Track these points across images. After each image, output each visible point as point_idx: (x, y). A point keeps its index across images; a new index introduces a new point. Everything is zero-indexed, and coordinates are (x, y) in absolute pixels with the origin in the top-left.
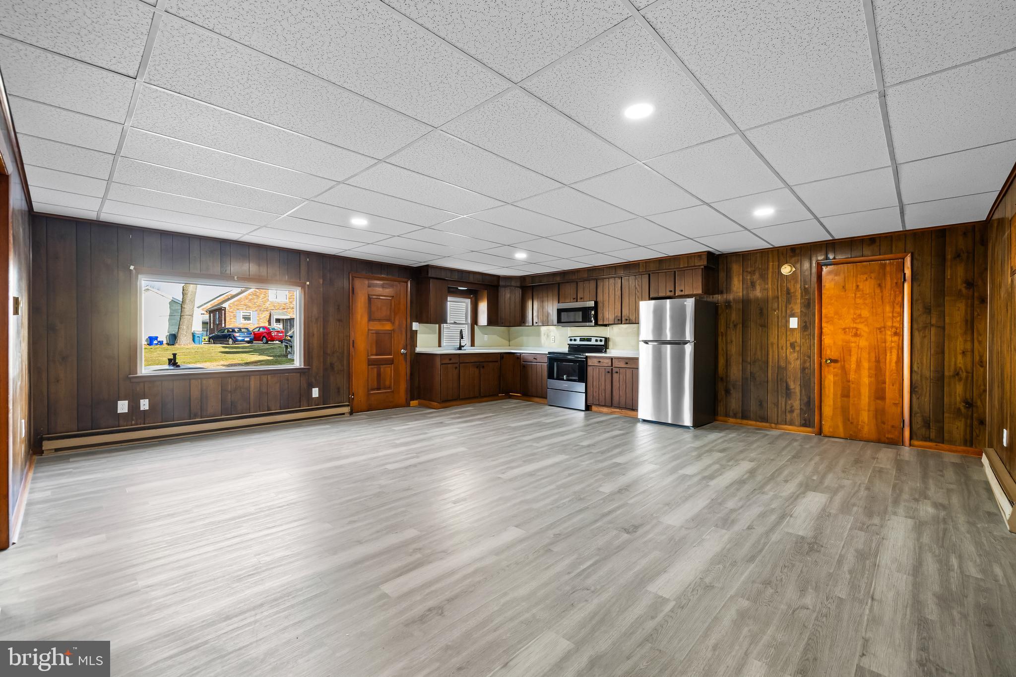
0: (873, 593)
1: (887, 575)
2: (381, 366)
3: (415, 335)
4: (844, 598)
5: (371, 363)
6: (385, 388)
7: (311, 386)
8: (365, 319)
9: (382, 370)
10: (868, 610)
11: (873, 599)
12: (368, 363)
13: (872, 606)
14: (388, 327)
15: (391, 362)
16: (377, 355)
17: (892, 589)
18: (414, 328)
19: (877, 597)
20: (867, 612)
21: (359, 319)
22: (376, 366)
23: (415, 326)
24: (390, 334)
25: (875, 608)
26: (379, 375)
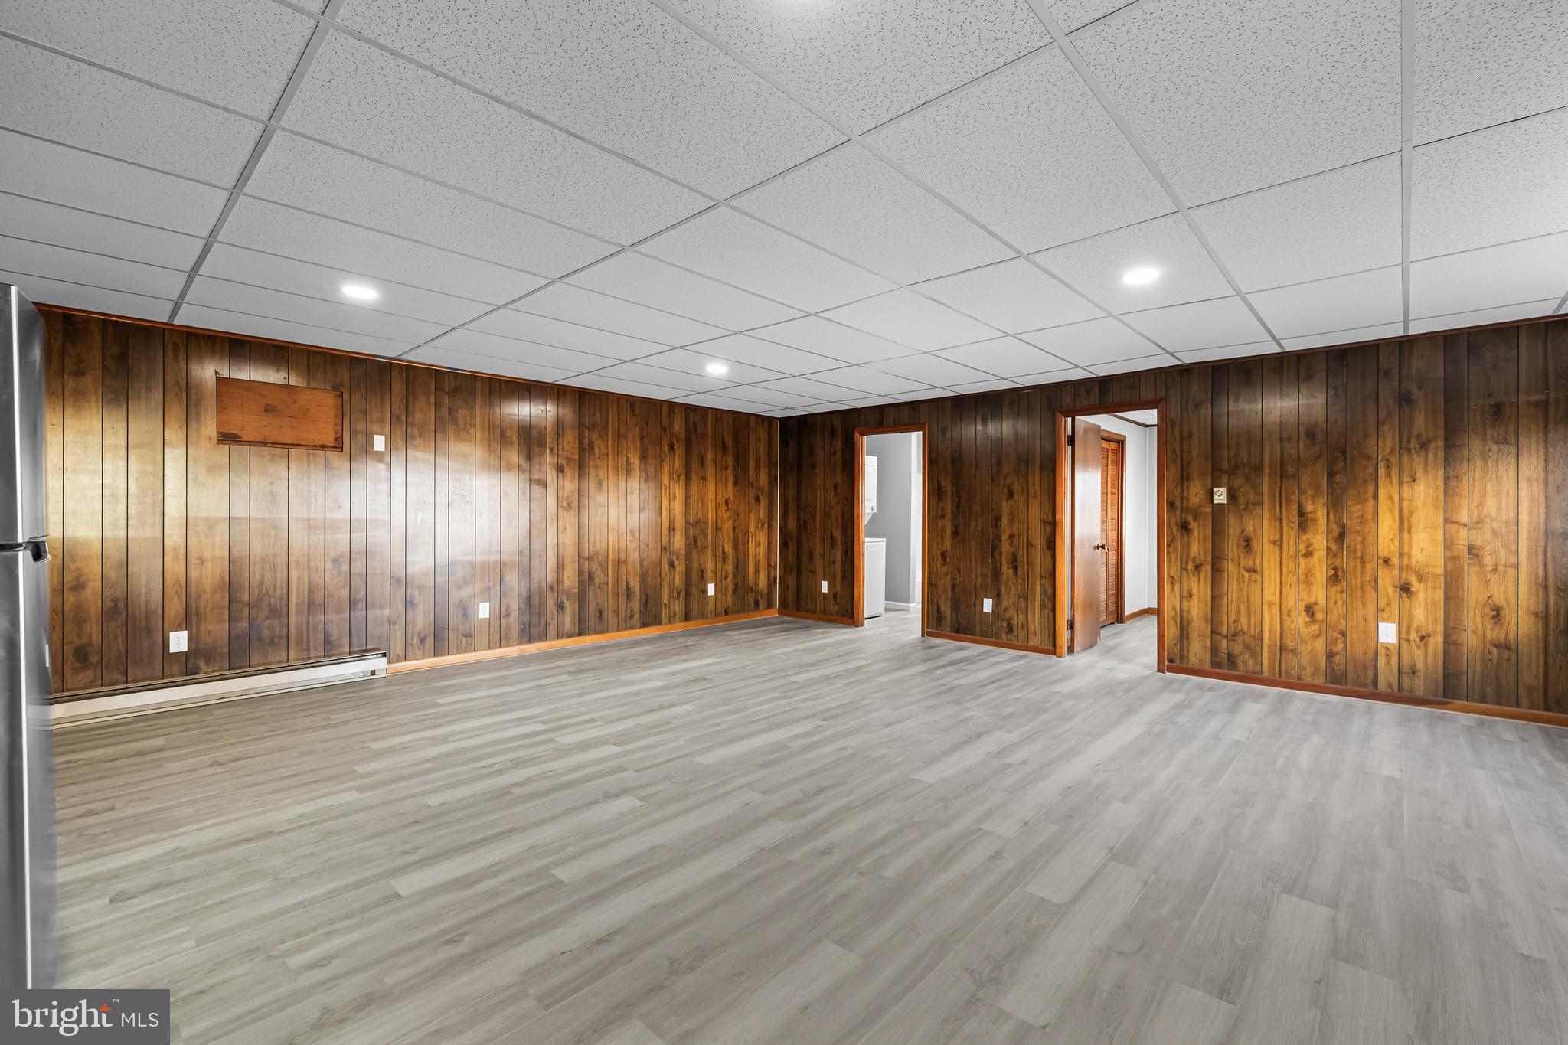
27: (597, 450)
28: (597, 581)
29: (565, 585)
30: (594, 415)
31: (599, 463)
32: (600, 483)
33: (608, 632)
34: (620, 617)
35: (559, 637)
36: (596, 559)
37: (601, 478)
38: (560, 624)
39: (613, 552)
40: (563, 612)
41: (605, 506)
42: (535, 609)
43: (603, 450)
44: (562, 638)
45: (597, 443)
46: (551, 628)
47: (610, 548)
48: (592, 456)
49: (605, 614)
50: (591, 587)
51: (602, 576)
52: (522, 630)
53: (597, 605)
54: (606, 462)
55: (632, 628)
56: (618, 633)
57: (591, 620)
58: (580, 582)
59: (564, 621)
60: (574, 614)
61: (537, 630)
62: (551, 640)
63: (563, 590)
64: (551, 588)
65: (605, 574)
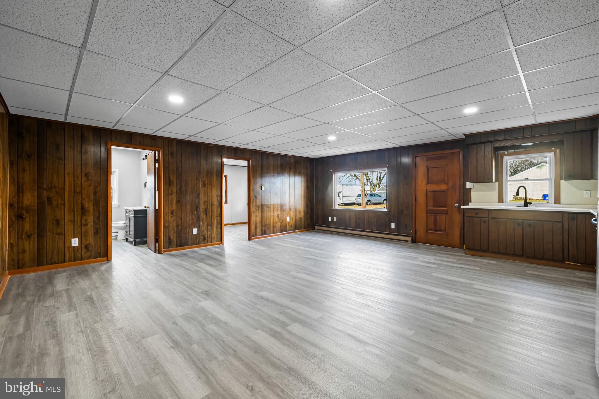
0: (83, 334)
1: (80, 348)
2: (438, 215)
3: (469, 192)
4: (95, 324)
5: (428, 212)
6: (441, 231)
7: (390, 222)
8: (424, 183)
9: (438, 217)
10: (82, 326)
11: (82, 331)
12: (427, 212)
13: (81, 329)
14: (443, 187)
15: (446, 213)
16: (434, 206)
17: (74, 342)
18: (468, 187)
19: (81, 334)
20: (82, 325)
21: (420, 183)
22: (433, 214)
23: (469, 185)
24: (445, 192)
25: (79, 328)
26: (435, 221)
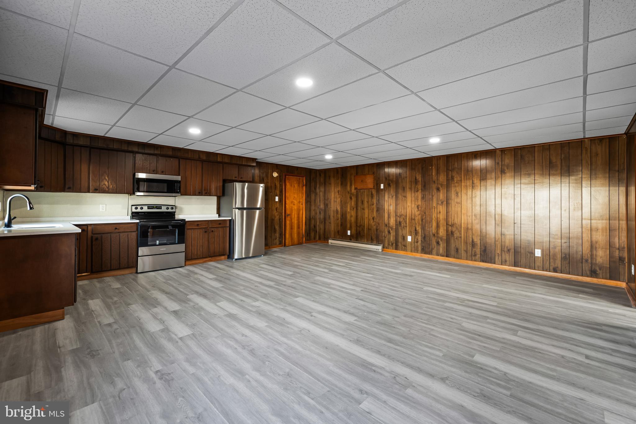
27: (455, 179)
28: (455, 235)
29: (440, 235)
30: (454, 164)
31: (457, 185)
32: (457, 193)
33: (461, 259)
34: (468, 254)
35: (438, 255)
36: (455, 226)
37: (458, 191)
38: (438, 250)
39: (464, 224)
40: (439, 245)
41: (459, 203)
42: (427, 242)
43: (459, 179)
44: (439, 256)
45: (456, 176)
46: (434, 251)
47: (463, 222)
48: (453, 182)
49: (460, 251)
50: (452, 238)
51: (458, 234)
52: (422, 249)
53: (455, 246)
54: (460, 184)
55: (475, 261)
56: (467, 261)
57: (453, 252)
58: (447, 235)
59: (439, 249)
60: (444, 247)
61: (428, 250)
62: (433, 255)
63: (439, 237)
64: (434, 235)
65: (459, 233)
